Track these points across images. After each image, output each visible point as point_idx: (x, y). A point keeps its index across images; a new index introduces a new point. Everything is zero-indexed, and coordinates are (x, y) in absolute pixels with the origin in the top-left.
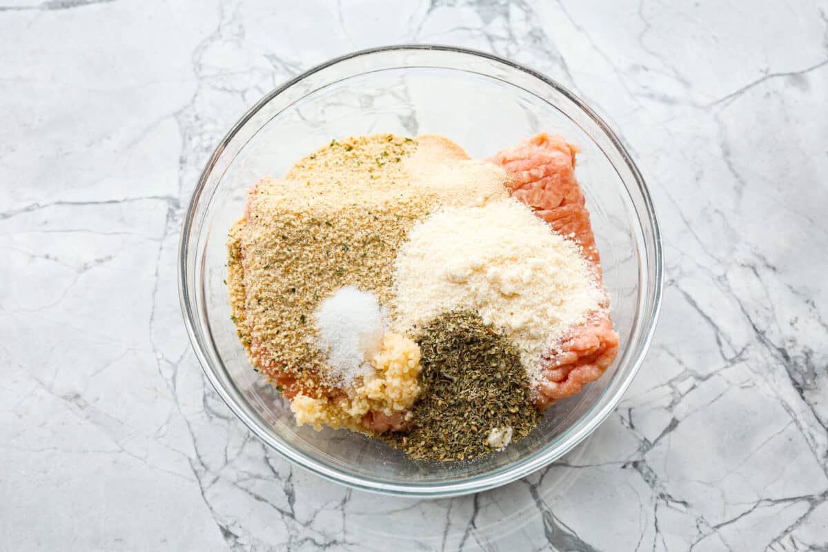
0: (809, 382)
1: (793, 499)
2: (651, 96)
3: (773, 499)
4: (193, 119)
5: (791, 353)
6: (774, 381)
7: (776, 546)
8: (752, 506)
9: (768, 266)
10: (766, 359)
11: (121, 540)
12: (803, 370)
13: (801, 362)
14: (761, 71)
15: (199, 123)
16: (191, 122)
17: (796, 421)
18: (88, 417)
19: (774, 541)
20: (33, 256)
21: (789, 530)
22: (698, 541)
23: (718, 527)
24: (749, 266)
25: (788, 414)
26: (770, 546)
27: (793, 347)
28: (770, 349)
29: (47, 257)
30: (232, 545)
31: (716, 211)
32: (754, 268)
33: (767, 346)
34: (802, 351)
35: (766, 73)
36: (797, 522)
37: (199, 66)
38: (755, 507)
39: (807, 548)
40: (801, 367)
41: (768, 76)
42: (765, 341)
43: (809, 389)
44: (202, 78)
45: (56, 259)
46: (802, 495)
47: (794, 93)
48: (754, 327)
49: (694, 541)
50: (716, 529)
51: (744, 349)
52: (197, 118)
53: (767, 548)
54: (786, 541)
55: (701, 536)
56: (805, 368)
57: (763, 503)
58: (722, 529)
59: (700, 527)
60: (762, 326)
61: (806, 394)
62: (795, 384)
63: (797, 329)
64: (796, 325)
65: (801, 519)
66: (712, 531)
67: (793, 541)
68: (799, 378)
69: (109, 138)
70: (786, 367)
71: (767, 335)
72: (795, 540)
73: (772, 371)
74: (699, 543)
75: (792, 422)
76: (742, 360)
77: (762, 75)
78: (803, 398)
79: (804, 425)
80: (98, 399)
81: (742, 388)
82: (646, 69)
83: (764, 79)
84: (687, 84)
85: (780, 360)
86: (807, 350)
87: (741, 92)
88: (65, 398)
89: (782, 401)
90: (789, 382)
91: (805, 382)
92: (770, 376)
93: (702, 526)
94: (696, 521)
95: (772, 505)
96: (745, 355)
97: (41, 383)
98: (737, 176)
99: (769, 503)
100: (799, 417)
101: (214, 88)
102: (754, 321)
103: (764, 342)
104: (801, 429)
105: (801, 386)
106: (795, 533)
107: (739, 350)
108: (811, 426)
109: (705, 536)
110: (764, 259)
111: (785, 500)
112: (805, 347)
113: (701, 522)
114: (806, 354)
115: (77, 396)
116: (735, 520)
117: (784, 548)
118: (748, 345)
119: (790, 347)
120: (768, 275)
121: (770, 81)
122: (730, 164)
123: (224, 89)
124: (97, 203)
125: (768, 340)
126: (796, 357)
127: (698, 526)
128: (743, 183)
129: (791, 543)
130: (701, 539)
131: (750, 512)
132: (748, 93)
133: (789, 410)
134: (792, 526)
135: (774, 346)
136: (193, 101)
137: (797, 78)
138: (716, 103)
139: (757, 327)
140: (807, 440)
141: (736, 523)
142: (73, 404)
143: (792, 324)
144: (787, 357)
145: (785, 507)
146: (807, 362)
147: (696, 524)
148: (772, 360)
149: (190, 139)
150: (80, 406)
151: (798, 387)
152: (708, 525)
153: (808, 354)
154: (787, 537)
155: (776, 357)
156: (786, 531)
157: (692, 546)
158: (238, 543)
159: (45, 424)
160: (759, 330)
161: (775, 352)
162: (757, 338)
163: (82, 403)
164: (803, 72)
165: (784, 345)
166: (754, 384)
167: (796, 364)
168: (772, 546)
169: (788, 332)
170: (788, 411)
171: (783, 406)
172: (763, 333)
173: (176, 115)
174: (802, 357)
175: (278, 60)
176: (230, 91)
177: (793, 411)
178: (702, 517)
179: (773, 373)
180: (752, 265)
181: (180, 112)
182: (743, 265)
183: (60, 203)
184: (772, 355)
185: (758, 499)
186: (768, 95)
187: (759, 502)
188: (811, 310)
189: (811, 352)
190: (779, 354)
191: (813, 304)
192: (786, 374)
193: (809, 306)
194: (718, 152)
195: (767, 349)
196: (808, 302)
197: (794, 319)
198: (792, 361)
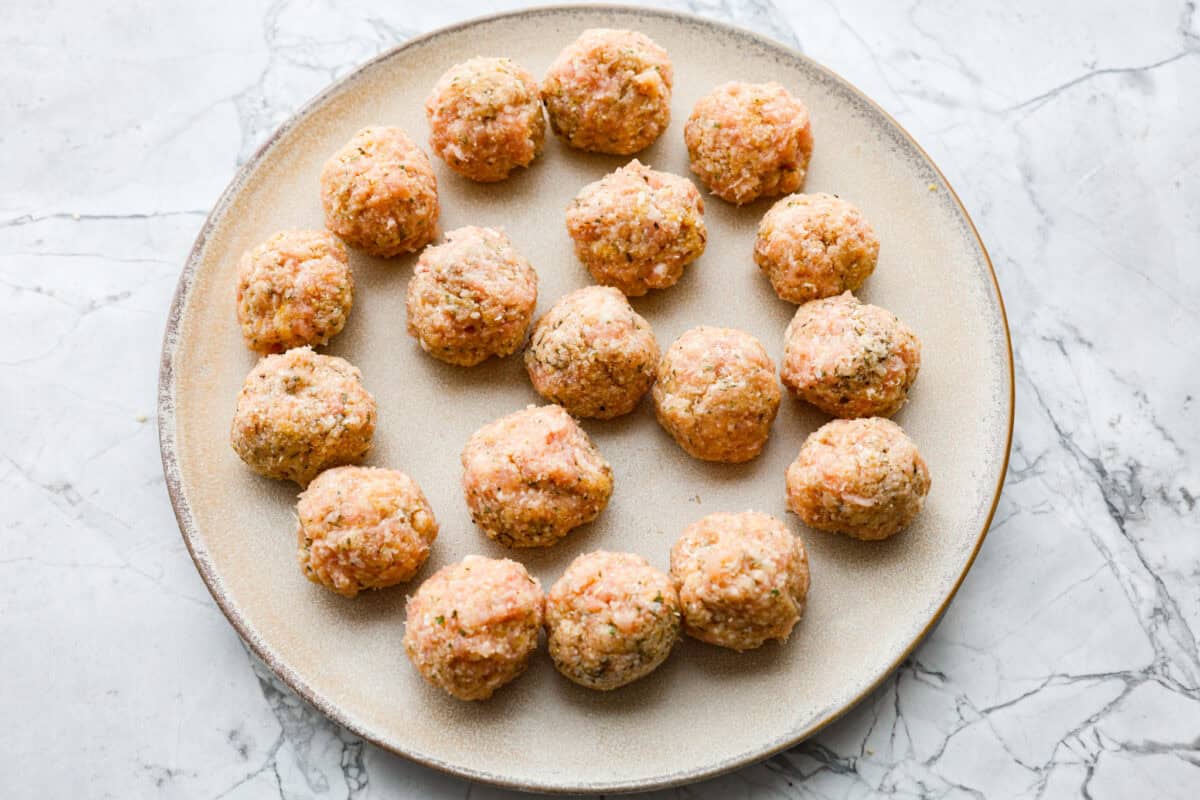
0: (1132, 508)
1: (1102, 676)
2: (923, 95)
3: (1071, 675)
4: (259, 105)
5: (1108, 467)
6: (1082, 505)
7: (1073, 741)
8: (1040, 684)
9: (1081, 341)
10: (1071, 473)
11: (116, 692)
12: (1125, 491)
13: (1123, 480)
14: (1085, 65)
15: (268, 110)
16: (257, 110)
17: (1111, 564)
18: (80, 517)
19: (1070, 734)
20: (18, 289)
21: (1093, 720)
22: (957, 731)
23: (988, 711)
24: (1053, 340)
25: (1099, 553)
26: (1063, 741)
27: (1112, 457)
28: (1078, 460)
29: (39, 290)
30: (276, 706)
31: (1009, 260)
32: (1060, 343)
33: (1075, 455)
34: (1126, 465)
35: (1093, 67)
36: (1105, 709)
37: (272, 31)
38: (1044, 685)
39: (1118, 747)
40: (1124, 487)
41: (1095, 72)
42: (1073, 448)
43: (1133, 519)
44: (276, 49)
45: (51, 294)
46: (1115, 670)
47: (1131, 97)
48: (1056, 427)
49: (952, 730)
50: (985, 714)
51: (1040, 458)
52: (265, 104)
53: (1058, 744)
54: (1087, 735)
55: (962, 723)
56: (1128, 488)
57: (1055, 680)
58: (993, 715)
59: (962, 711)
60: (1068, 426)
61: (1127, 525)
62: (1113, 509)
63: (1119, 433)
64: (1119, 427)
65: (1111, 704)
66: (979, 717)
67: (1098, 736)
68: (1118, 503)
69: (138, 127)
70: (1101, 487)
71: (1075, 440)
72: (1100, 733)
73: (1079, 490)
74: (958, 734)
75: (1105, 565)
76: (1035, 473)
77: (1088, 71)
78: (1124, 531)
79: (1123, 569)
80: (96, 492)
81: (1035, 513)
82: (917, 57)
83: (1089, 76)
84: (975, 79)
85: (1092, 476)
86: (1132, 463)
87: (1054, 93)
88: (50, 488)
89: (1092, 535)
90: (1104, 507)
91: (1127, 508)
92: (1076, 499)
93: (965, 710)
94: (957, 701)
95: (1069, 683)
96: (1041, 467)
97: (17, 466)
98: (1042, 211)
99: (1065, 680)
100: (1115, 560)
101: (292, 62)
102: (1057, 418)
103: (1069, 449)
104: (1118, 576)
105: (1122, 513)
106: (1101, 724)
107: (1032, 460)
108: (1133, 572)
109: (968, 723)
110: (1075, 330)
111: (1089, 677)
112: (1130, 458)
113: (964, 703)
114: (1131, 468)
115: (68, 487)
116: (1013, 702)
117: (1084, 745)
118: (1047, 452)
119: (1108, 458)
120: (1079, 353)
121: (1096, 79)
122: (1032, 193)
123: (307, 65)
124: (114, 217)
125: (1076, 446)
126: (1115, 472)
127: (958, 709)
128: (1050, 221)
129: (1095, 739)
130: (961, 728)
131: (1035, 691)
132: (1064, 94)
133: (1102, 548)
134: (1098, 715)
135: (1084, 455)
136: (262, 80)
137: (1137, 76)
138: (1018, 107)
139: (1060, 427)
140: (1126, 592)
141: (1014, 707)
142: (61, 498)
143: (1112, 425)
144: (1103, 473)
145: (1090, 686)
146: (1131, 480)
147: (955, 707)
148: (1080, 475)
149: (254, 133)
150: (70, 501)
151: (1117, 514)
152: (973, 708)
153: (1134, 469)
154: (1090, 730)
155: (1088, 472)
156: (1089, 721)
157: (949, 737)
158: (284, 703)
159: (17, 523)
160: (1063, 431)
161: (1084, 463)
162: (1060, 442)
163: (74, 498)
164: (1146, 69)
165: (1099, 453)
166: (1053, 509)
167: (1115, 481)
168: (1067, 742)
169: (1107, 435)
170: (1100, 549)
171: (1093, 541)
172: (1069, 436)
173: (236, 98)
174: (1124, 472)
175: (387, 27)
176: (314, 68)
177: (1106, 548)
178: (965, 697)
179: (1081, 493)
180: (1057, 339)
181: (241, 96)
182: (1044, 338)
183: (63, 216)
184: (1081, 468)
185: (1050, 674)
186: (1094, 98)
187: (1051, 677)
188: (1140, 406)
189: (1138, 465)
190: (1091, 467)
191: (1145, 397)
192: (1101, 496)
193: (1139, 399)
194: (1016, 175)
195: (1074, 459)
196: (1137, 394)
197: (1116, 417)
198: (1110, 477)
